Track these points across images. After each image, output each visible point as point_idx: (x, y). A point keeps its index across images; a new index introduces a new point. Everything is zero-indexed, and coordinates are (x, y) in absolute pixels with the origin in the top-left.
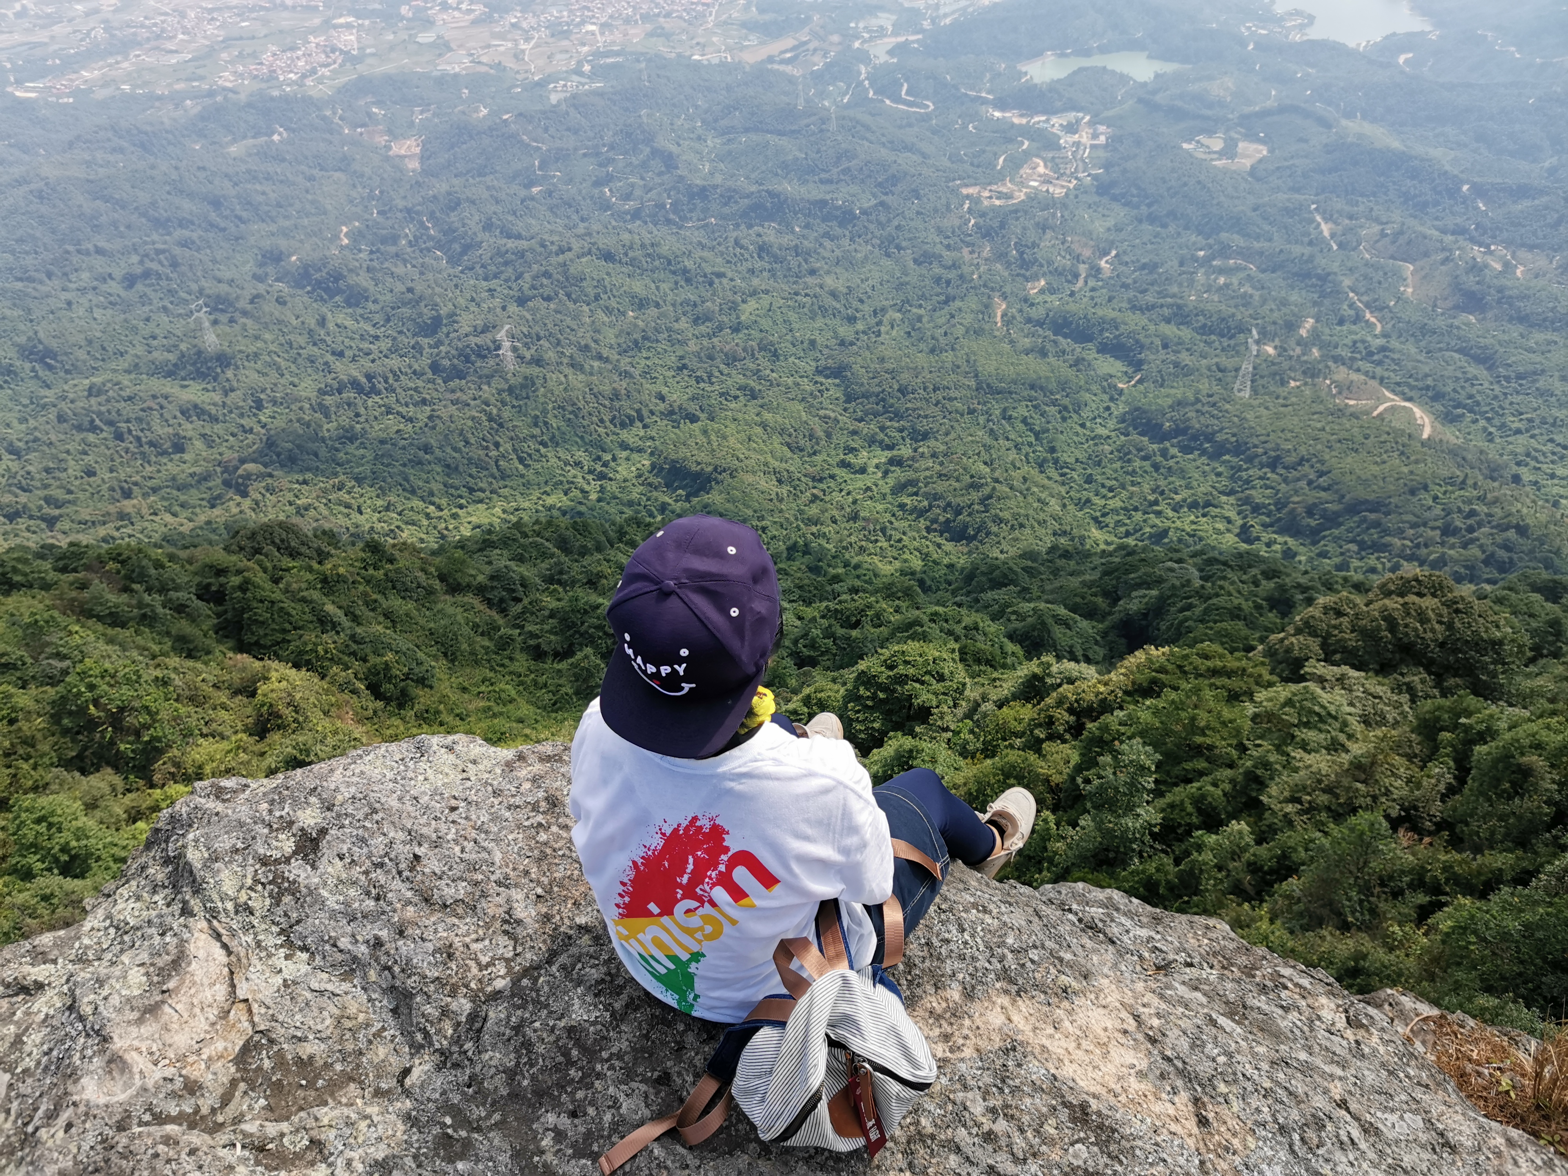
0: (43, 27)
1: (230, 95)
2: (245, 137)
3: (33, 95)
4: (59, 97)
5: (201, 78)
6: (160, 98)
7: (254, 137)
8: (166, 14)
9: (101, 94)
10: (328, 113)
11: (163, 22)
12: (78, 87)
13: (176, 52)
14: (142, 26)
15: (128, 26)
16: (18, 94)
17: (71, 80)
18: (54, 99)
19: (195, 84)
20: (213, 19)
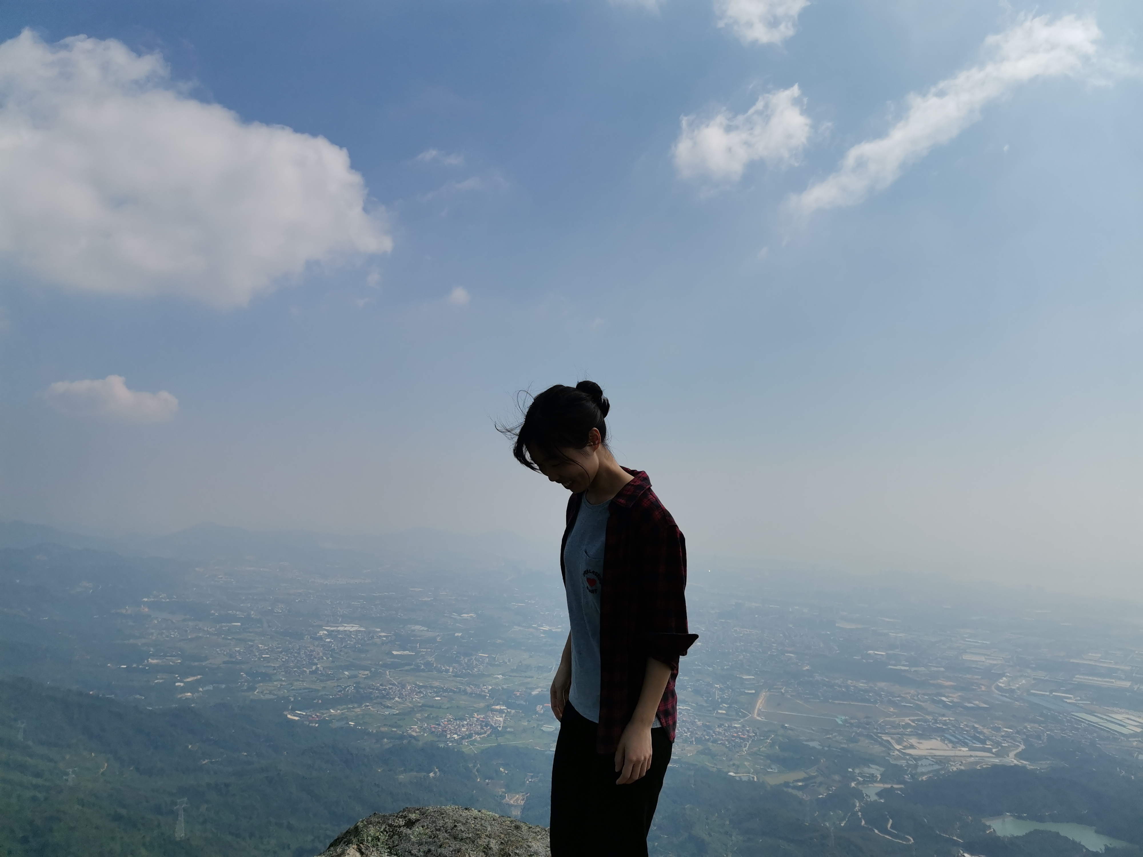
0: (321, 681)
1: (413, 741)
2: (412, 770)
3: (297, 718)
4: (311, 722)
5: (399, 727)
6: (369, 734)
7: (417, 772)
8: (394, 684)
9: (336, 725)
10: (471, 765)
11: (390, 689)
12: (324, 718)
13: (391, 707)
14: (377, 689)
15: (369, 688)
16: (289, 716)
17: (323, 714)
18: (308, 723)
19: (394, 729)
20: (420, 692)
